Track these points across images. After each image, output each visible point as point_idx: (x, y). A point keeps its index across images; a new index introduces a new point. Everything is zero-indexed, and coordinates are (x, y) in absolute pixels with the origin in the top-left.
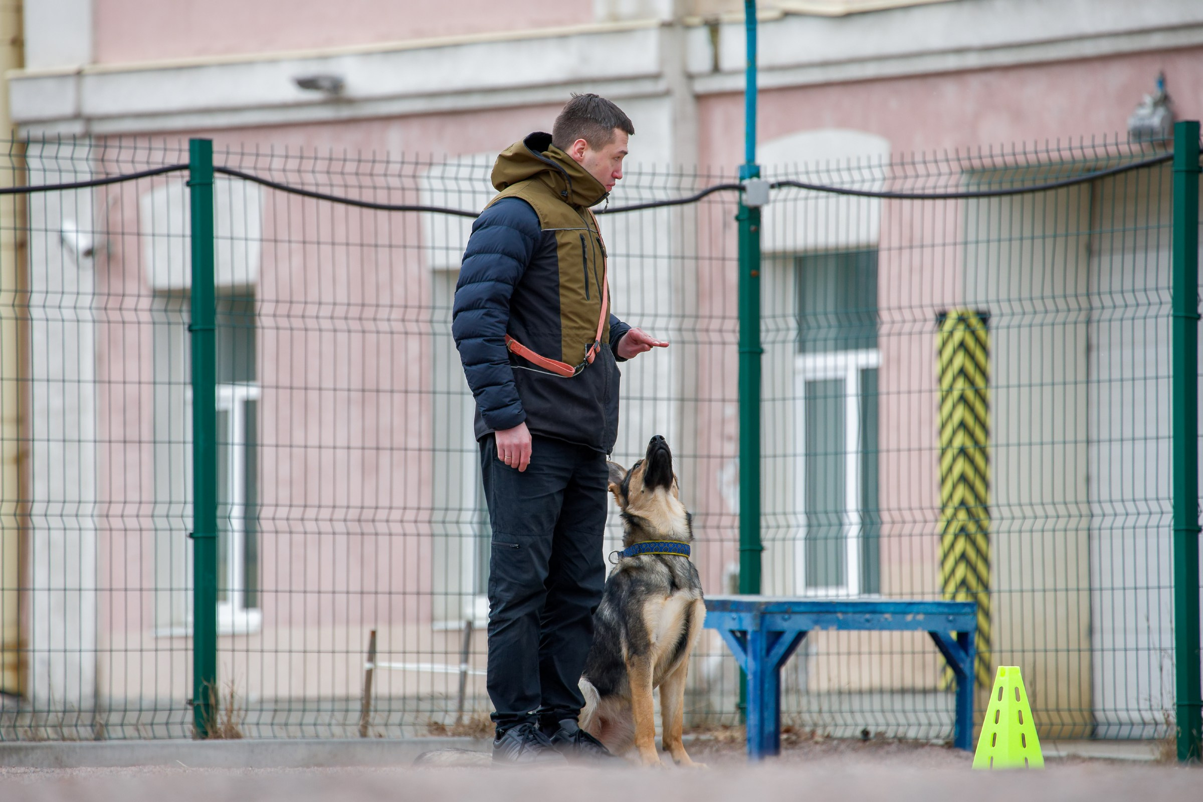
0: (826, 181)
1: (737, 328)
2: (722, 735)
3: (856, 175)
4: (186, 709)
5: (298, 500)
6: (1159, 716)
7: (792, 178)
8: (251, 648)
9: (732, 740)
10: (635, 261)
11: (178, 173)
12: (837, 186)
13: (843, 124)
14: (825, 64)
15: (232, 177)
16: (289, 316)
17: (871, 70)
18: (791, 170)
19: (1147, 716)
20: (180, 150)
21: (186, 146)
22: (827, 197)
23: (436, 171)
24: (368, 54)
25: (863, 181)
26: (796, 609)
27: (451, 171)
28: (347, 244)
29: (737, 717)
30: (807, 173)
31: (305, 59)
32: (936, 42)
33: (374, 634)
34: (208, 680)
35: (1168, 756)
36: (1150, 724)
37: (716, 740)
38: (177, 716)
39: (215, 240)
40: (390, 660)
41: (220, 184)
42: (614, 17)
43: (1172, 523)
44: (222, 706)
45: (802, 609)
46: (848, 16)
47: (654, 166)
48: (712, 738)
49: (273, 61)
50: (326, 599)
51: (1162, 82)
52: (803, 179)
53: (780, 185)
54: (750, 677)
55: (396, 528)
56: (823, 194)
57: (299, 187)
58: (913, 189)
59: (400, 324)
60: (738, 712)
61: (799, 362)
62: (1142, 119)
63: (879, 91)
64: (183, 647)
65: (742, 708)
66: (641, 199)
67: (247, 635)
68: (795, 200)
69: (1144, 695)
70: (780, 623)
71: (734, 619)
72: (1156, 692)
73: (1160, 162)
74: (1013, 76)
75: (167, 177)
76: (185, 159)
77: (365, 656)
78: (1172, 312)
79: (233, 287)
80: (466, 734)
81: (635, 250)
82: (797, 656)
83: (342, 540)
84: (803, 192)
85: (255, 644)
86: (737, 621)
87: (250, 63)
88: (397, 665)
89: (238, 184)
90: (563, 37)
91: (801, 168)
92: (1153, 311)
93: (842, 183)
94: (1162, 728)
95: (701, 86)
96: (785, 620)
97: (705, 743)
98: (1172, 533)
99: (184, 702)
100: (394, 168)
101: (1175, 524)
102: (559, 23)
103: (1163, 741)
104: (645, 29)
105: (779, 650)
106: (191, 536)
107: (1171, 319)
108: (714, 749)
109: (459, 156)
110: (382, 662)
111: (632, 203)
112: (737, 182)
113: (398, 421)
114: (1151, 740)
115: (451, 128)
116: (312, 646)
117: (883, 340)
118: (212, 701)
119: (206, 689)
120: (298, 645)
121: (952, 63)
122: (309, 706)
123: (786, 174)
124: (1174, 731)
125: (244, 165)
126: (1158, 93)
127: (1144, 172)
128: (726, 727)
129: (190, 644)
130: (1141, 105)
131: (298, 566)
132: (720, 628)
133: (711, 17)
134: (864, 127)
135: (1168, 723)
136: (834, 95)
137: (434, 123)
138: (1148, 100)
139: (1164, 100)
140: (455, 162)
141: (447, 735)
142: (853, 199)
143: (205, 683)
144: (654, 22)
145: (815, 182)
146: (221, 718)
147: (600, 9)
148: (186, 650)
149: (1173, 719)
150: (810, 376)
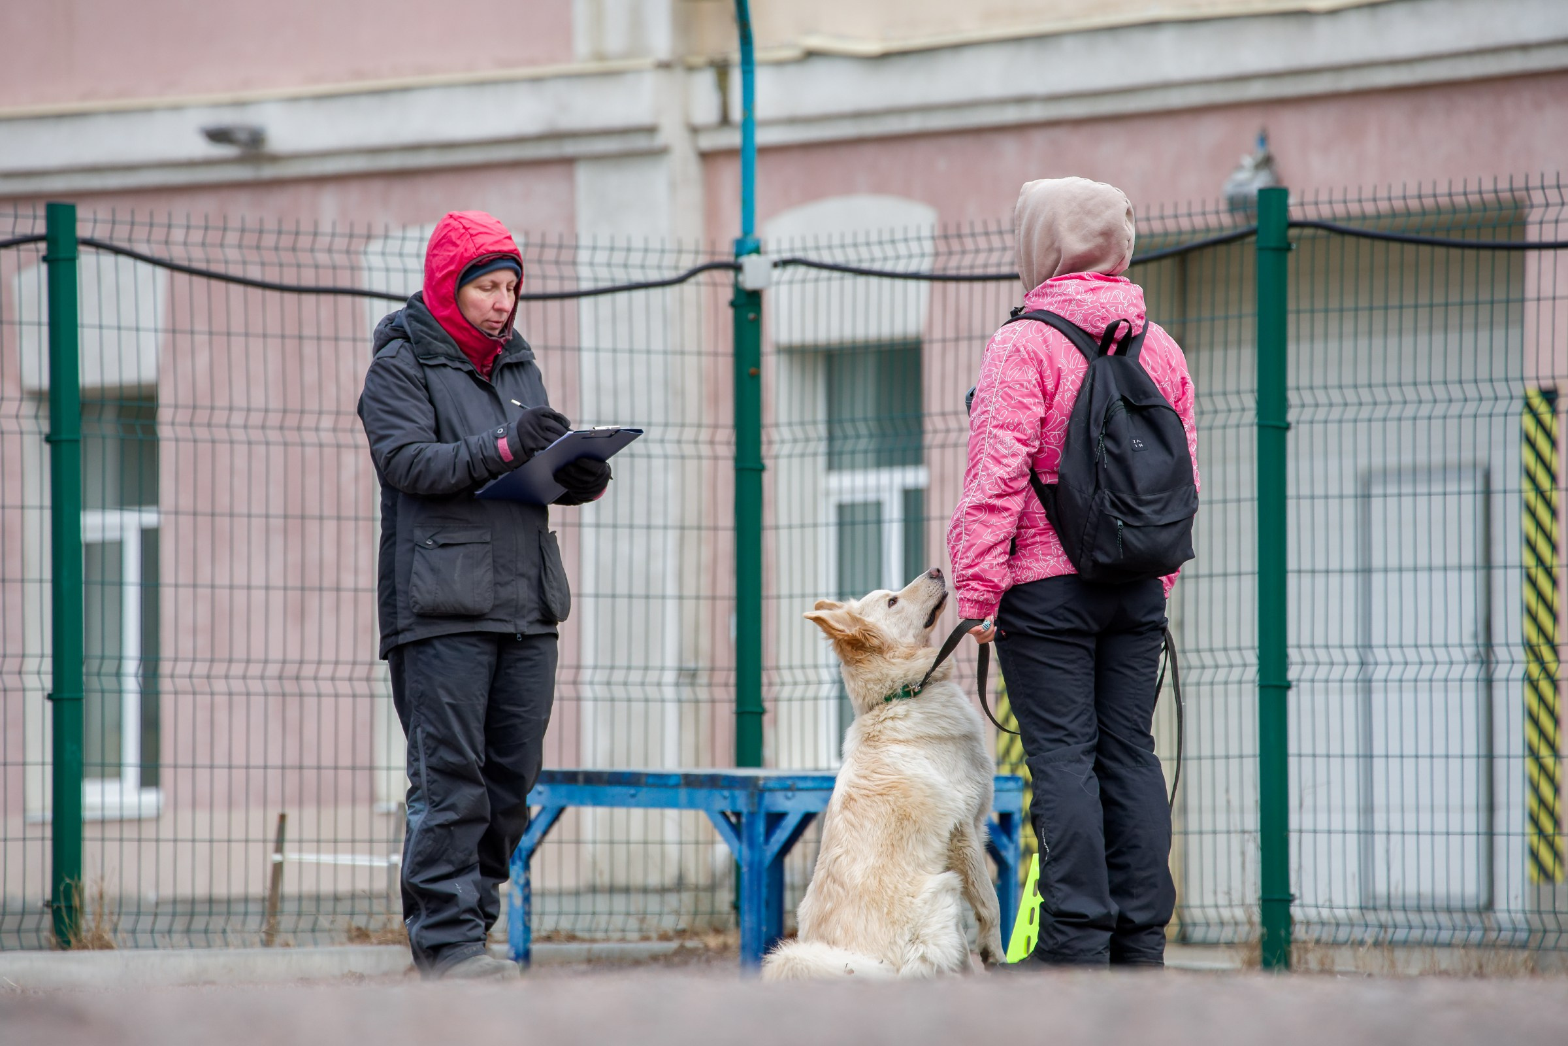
0: (839, 258)
1: (733, 439)
2: (713, 941)
3: (877, 252)
4: (42, 913)
5: (204, 652)
6: (1239, 914)
7: (799, 255)
8: (143, 836)
9: (725, 947)
10: (623, 357)
11: (32, 246)
12: (854, 265)
13: (880, 188)
14: (858, 115)
15: (101, 251)
16: (209, 425)
17: (914, 123)
18: (798, 244)
19: (1226, 914)
20: (35, 218)
21: (41, 212)
22: (842, 278)
23: (376, 246)
24: (295, 99)
25: (885, 259)
26: (801, 785)
27: (393, 245)
28: (265, 336)
29: (732, 919)
30: (817, 248)
31: (217, 105)
32: (992, 88)
33: (282, 818)
34: (72, 878)
35: (1250, 964)
36: (1228, 924)
37: (707, 948)
38: (30, 922)
39: (79, 330)
40: (300, 851)
41: (87, 260)
42: (600, 56)
43: (1257, 678)
44: (88, 909)
45: (810, 784)
46: (885, 57)
47: (646, 240)
48: (701, 946)
49: (176, 108)
50: (239, 775)
51: (1263, 140)
52: (813, 257)
53: (785, 263)
54: (745, 869)
55: (326, 687)
56: (836, 274)
57: (185, 263)
58: (945, 269)
59: (331, 434)
60: (733, 912)
61: (834, 480)
62: (1241, 184)
63: (923, 150)
64: (39, 835)
65: (736, 907)
66: (613, 280)
67: (139, 820)
68: (803, 281)
69: (1222, 888)
70: (780, 802)
71: (725, 798)
72: (1236, 884)
73: (1241, 237)
74: (1085, 132)
75: (18, 250)
76: (41, 228)
77: (271, 846)
78: (1256, 421)
79: (121, 387)
80: (394, 942)
81: (623, 344)
82: (806, 842)
83: (257, 702)
84: (813, 272)
85: (149, 831)
86: (728, 801)
87: (148, 110)
88: (310, 857)
89: (108, 259)
90: (536, 80)
91: (810, 243)
92: (1234, 419)
93: (860, 261)
94: (1244, 930)
95: (708, 142)
96: (788, 798)
97: (693, 952)
98: (1257, 690)
99: (40, 904)
100: (323, 241)
101: (1261, 679)
102: (532, 62)
103: (1246, 944)
104: (638, 71)
105: (781, 835)
106: (50, 697)
107: (1255, 429)
108: (703, 958)
109: (404, 227)
110: (291, 855)
111: (602, 285)
112: (730, 259)
113: (330, 553)
114: (1230, 945)
115: (400, 191)
116: (220, 833)
117: (934, 455)
118: (76, 902)
119: (68, 888)
120: (202, 832)
121: (1011, 115)
122: (198, 908)
123: (792, 250)
124: (1258, 931)
125: (115, 235)
126: (1260, 154)
127: (1222, 249)
128: (718, 931)
129: (48, 832)
130: (1239, 167)
131: (203, 736)
132: (708, 810)
133: (718, 57)
134: (906, 193)
135: (1251, 923)
136: (869, 154)
137: (377, 186)
138: (1248, 161)
139: (1267, 162)
140: (399, 234)
141: (372, 944)
142: (874, 281)
143: (68, 881)
144: (648, 61)
145: (827, 259)
146: (87, 923)
147: (582, 46)
148: (43, 839)
149: (1257, 917)
150: (847, 498)
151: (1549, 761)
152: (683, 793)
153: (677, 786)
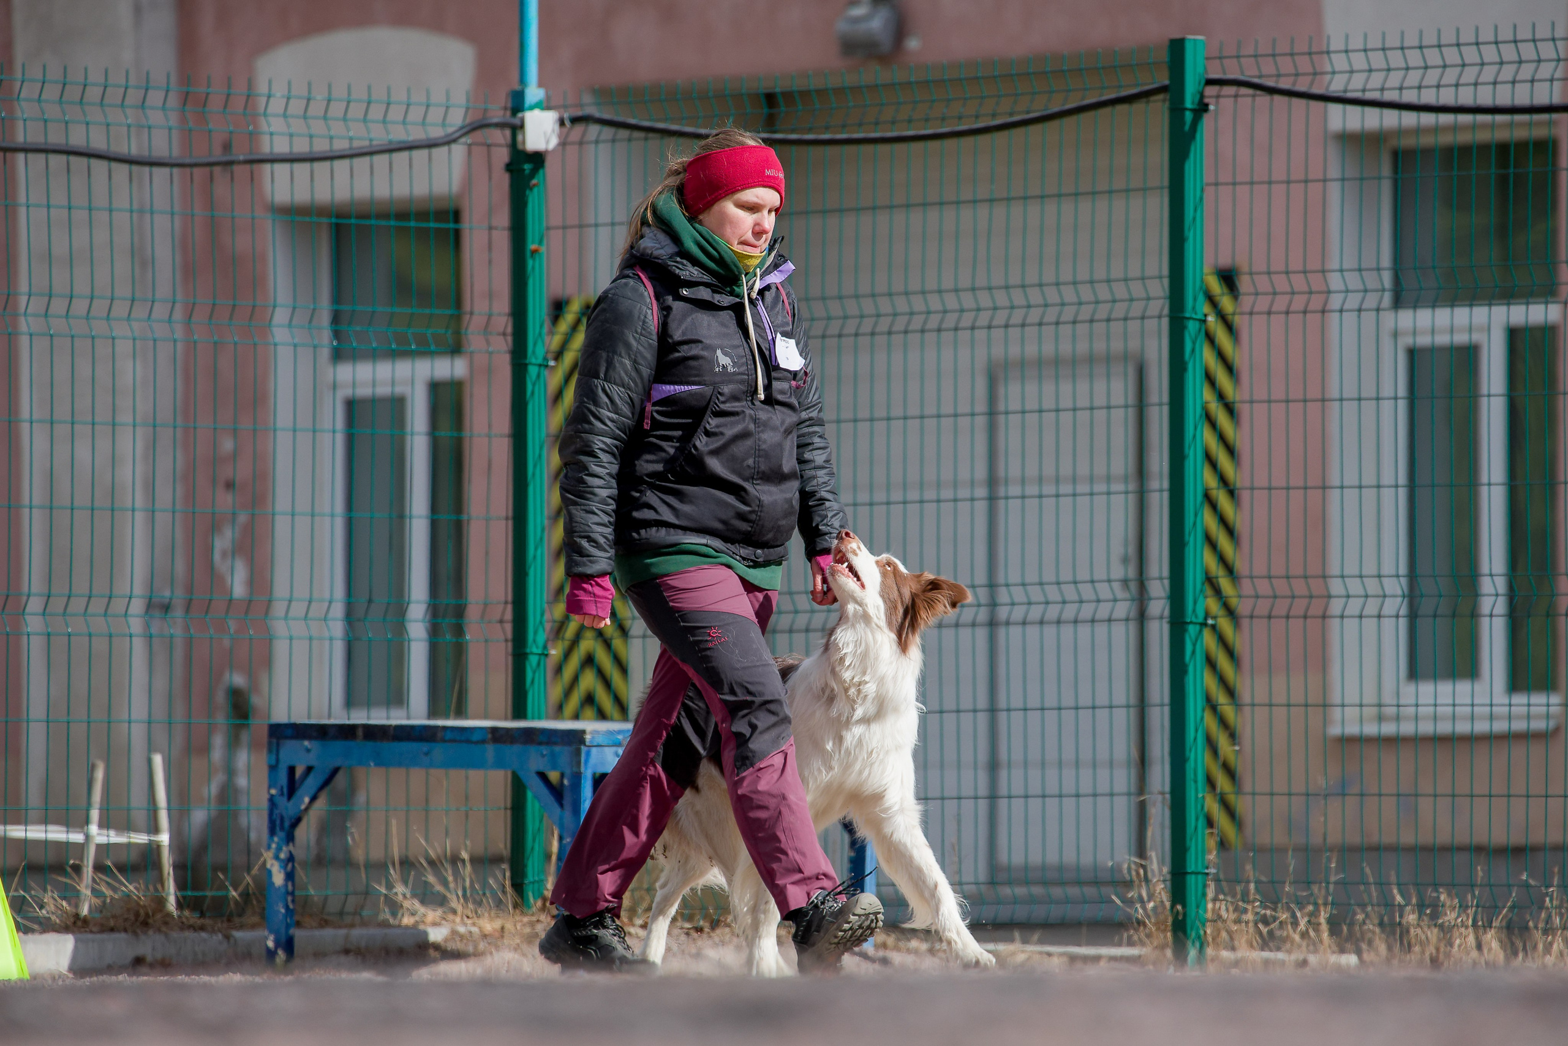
71: (543, 756)
130: (855, 2)
150: (357, 392)
151: (1228, 711)
152: (490, 750)
153: (483, 742)
